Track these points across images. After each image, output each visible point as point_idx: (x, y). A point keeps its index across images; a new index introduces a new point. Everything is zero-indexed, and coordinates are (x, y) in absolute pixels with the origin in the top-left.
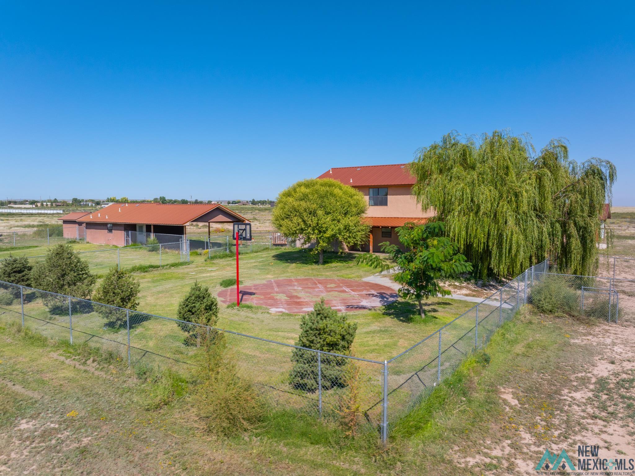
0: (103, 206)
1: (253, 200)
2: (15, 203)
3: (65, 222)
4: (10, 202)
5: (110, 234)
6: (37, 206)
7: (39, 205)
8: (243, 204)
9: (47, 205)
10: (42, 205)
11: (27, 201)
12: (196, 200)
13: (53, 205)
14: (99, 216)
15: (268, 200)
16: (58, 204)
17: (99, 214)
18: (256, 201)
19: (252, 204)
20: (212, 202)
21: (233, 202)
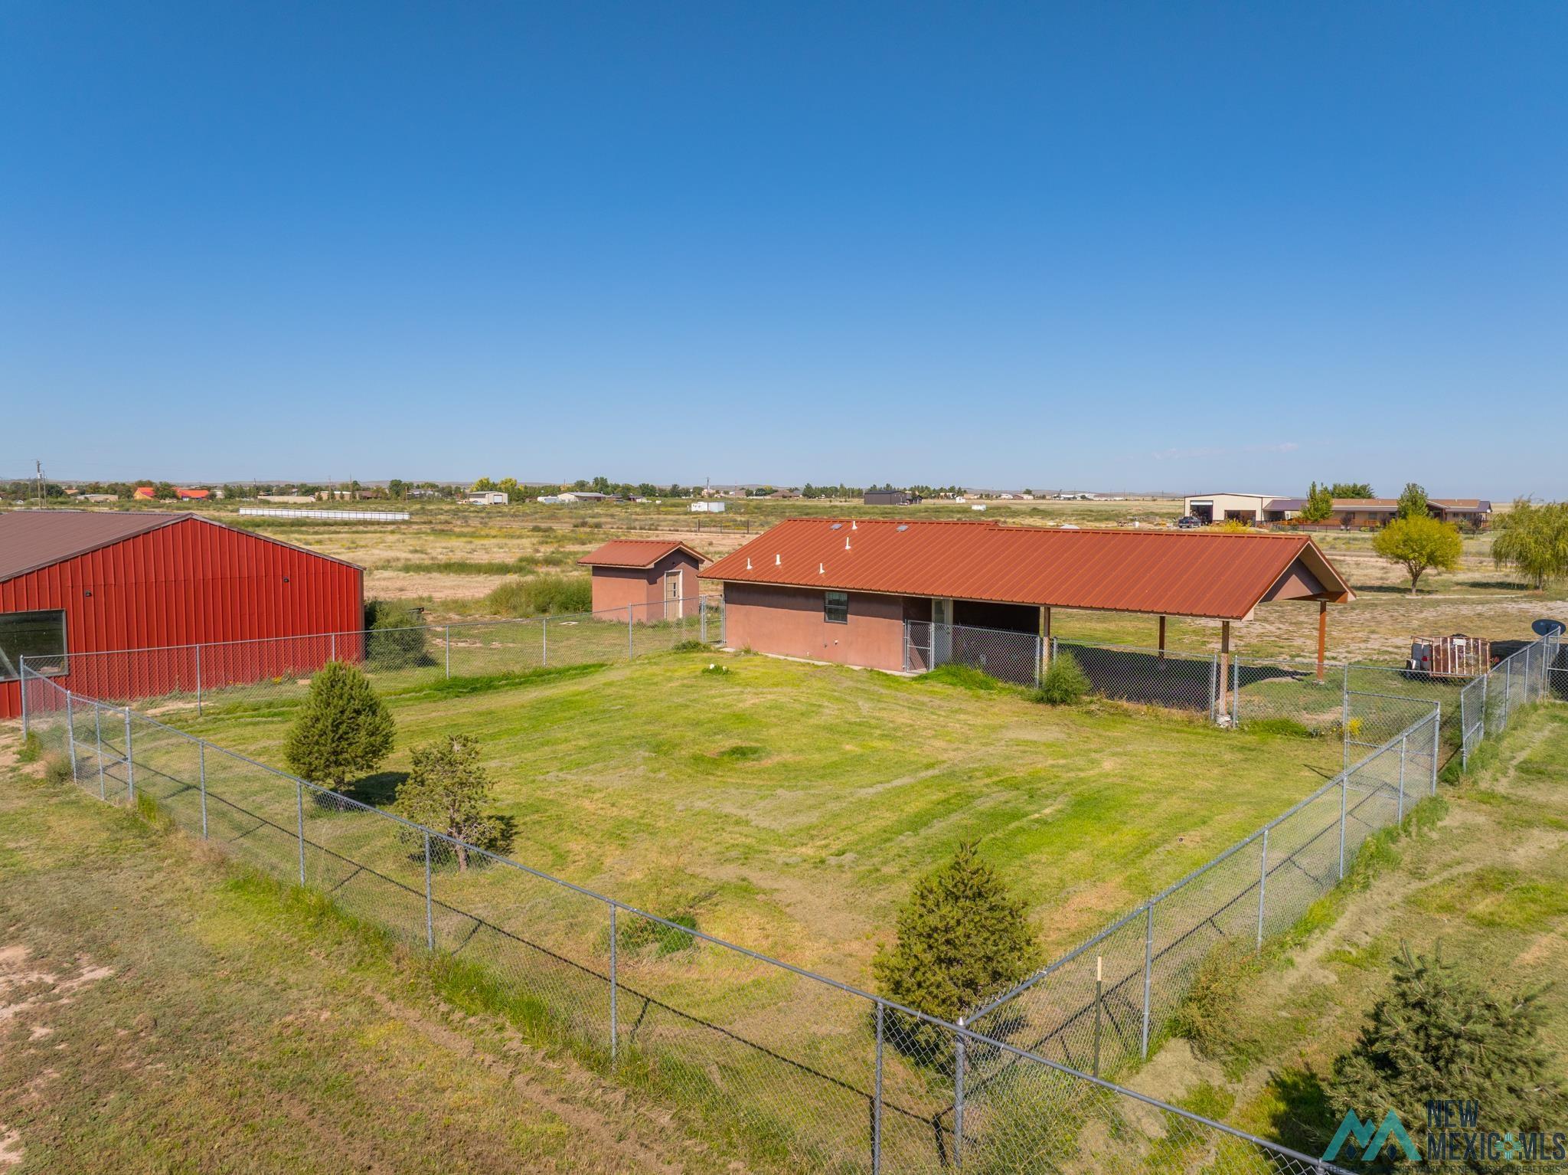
0: (472, 500)
1: (808, 487)
2: (268, 491)
3: (599, 570)
4: (257, 489)
5: (836, 627)
6: (320, 499)
7: (325, 495)
8: (784, 497)
9: (342, 496)
10: (333, 496)
11: (293, 487)
12: (675, 487)
13: (354, 497)
14: (778, 562)
15: (842, 486)
16: (364, 494)
17: (778, 557)
18: (814, 487)
19: (804, 495)
20: (702, 489)
21: (759, 490)
